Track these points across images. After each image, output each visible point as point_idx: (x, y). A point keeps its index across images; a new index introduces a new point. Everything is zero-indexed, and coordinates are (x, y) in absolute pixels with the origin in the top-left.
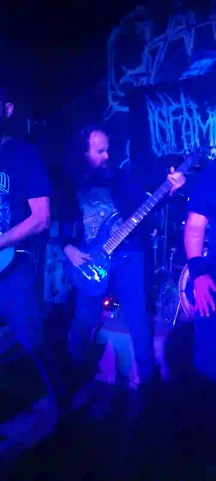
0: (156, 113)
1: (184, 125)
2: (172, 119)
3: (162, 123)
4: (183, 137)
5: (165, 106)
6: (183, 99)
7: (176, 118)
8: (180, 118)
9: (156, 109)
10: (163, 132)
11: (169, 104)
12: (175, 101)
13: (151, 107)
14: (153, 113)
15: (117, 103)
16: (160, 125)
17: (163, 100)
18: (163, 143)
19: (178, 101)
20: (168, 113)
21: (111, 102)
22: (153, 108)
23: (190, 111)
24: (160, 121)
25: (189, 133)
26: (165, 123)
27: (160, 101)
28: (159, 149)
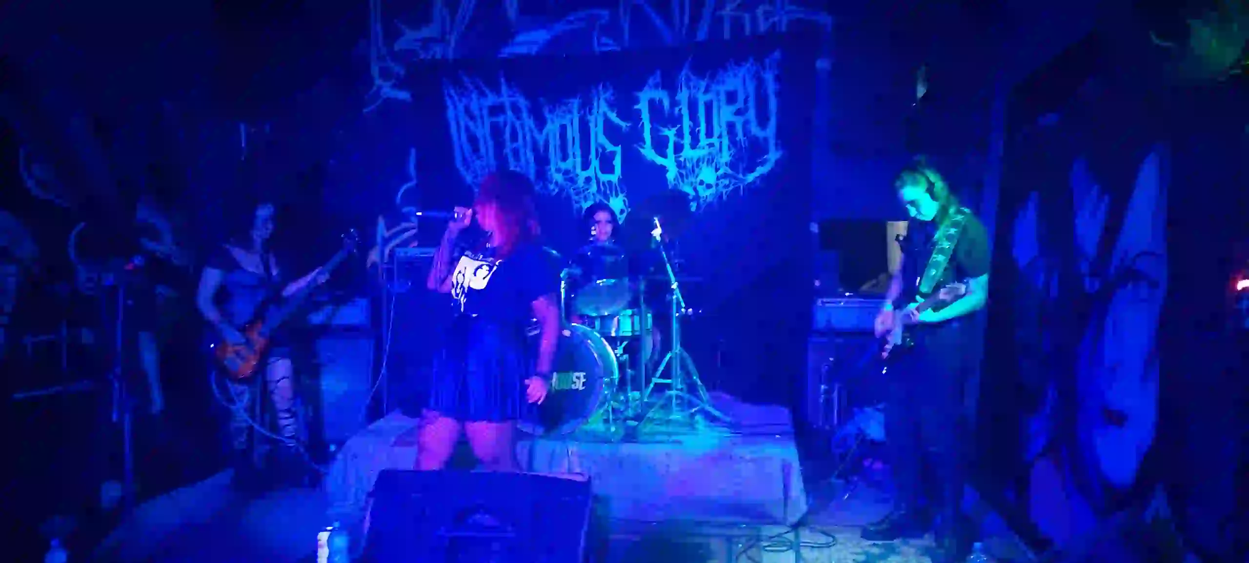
0: (461, 107)
1: (508, 131)
2: (487, 121)
3: (471, 124)
4: (508, 150)
5: (474, 96)
6: (504, 89)
7: (495, 119)
8: (501, 119)
9: (460, 101)
10: (473, 140)
11: (482, 94)
12: (492, 91)
13: (451, 97)
14: (455, 107)
15: (388, 84)
16: (467, 129)
17: (471, 87)
18: (474, 158)
19: (498, 92)
20: (481, 109)
21: (378, 82)
22: (456, 98)
23: (516, 110)
24: (467, 119)
25: (515, 145)
26: (477, 127)
27: (466, 88)
28: (468, 168)
